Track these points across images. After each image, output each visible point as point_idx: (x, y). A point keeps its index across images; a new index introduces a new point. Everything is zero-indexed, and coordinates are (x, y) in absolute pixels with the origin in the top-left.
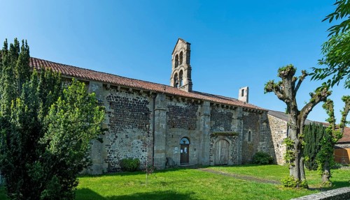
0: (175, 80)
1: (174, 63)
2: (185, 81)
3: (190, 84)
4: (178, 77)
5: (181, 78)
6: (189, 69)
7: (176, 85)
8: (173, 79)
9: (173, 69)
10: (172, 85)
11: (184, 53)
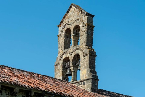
0: (65, 68)
1: (62, 40)
2: (84, 73)
3: (95, 80)
4: (71, 64)
5: (77, 66)
6: (92, 56)
7: (66, 77)
8: (60, 67)
9: (61, 50)
10: (59, 75)
11: (83, 29)
